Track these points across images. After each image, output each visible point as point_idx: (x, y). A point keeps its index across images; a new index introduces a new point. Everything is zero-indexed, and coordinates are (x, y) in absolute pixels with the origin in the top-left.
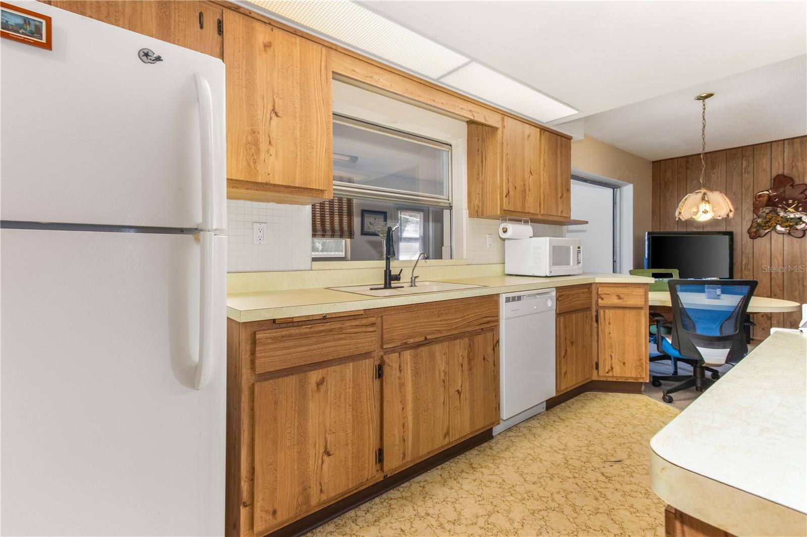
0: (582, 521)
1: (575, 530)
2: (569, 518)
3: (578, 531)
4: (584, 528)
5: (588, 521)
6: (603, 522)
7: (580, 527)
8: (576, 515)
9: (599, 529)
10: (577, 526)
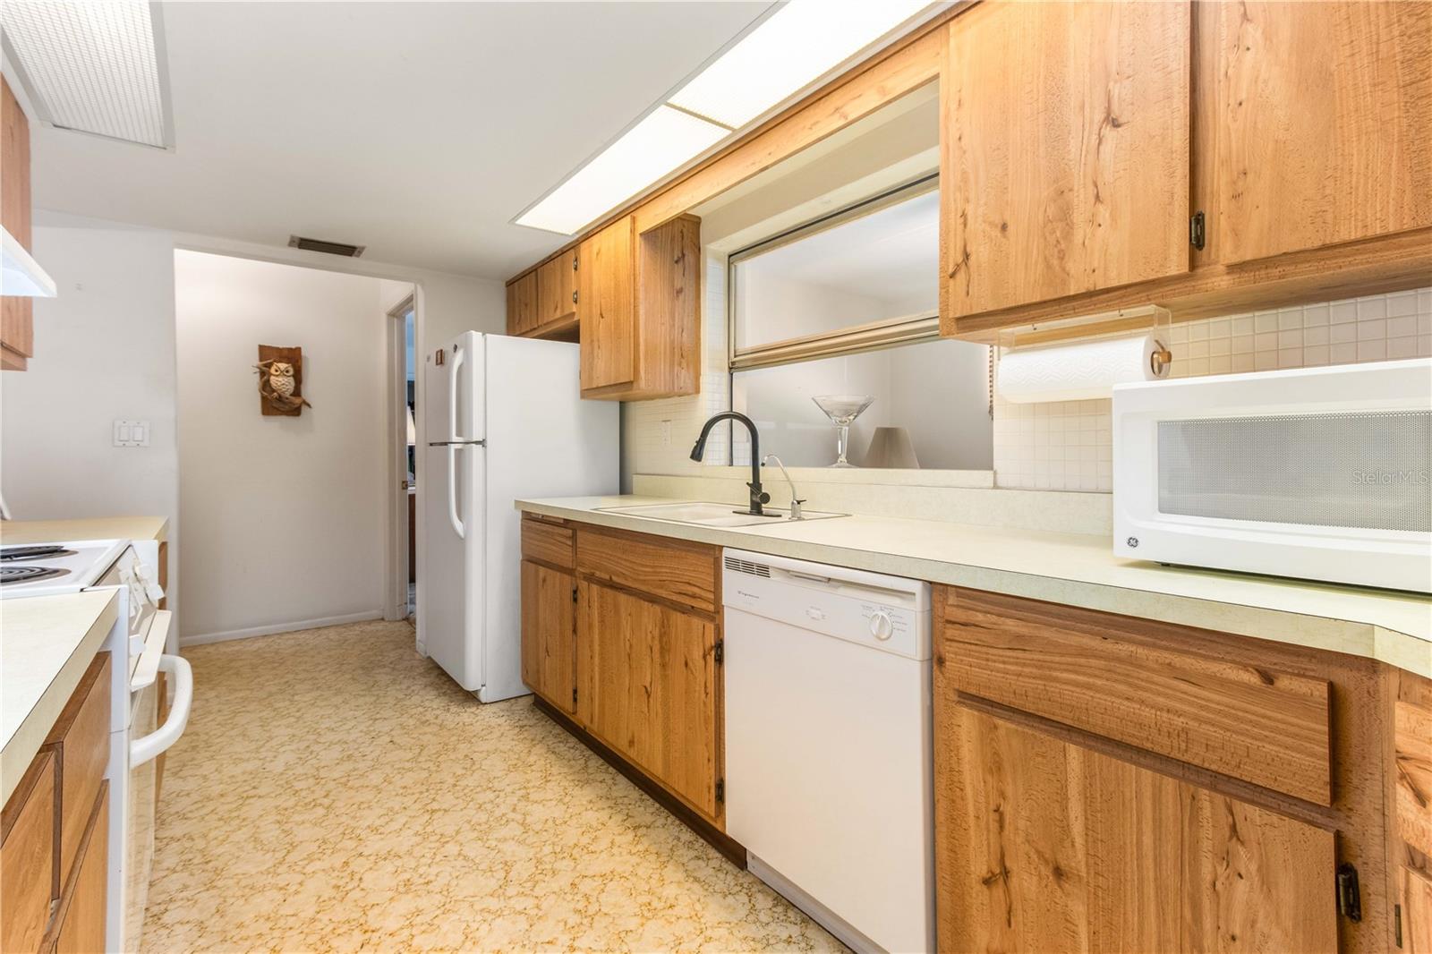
0: (462, 910)
1: (451, 895)
2: (475, 899)
3: (447, 897)
4: (447, 906)
5: (458, 917)
6: (445, 934)
7: (452, 903)
8: (477, 907)
9: (436, 921)
10: (456, 901)
